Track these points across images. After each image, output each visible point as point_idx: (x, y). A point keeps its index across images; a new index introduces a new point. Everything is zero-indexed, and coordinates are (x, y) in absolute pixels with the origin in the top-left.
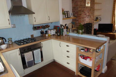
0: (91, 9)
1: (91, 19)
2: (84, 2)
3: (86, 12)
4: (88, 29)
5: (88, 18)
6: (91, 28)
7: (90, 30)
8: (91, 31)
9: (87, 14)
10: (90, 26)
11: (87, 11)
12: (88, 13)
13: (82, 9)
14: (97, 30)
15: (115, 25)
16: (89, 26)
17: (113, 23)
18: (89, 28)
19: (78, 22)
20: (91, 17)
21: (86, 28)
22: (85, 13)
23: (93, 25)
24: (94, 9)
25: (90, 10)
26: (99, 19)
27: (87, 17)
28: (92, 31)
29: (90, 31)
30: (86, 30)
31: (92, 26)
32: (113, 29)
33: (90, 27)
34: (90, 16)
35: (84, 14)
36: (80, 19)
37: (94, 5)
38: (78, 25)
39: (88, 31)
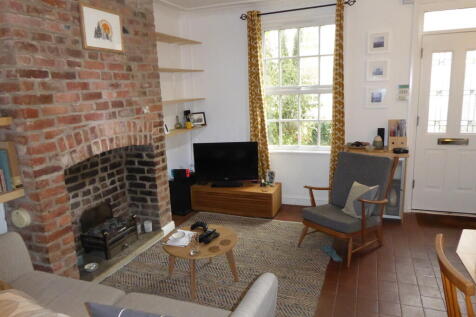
0: (134, 65)
1: (140, 123)
2: (66, 20)
3: (91, 81)
4: (138, 176)
5: (113, 115)
6: (149, 172)
7: (148, 184)
8: (151, 187)
9: (108, 96)
10: (145, 158)
11: (105, 76)
12: (115, 86)
13: (51, 63)
14: (192, 175)
15: (266, 148)
16: (140, 163)
17: (256, 136)
18: (142, 171)
19: (29, 152)
20: (139, 111)
21: (125, 174)
22: (85, 86)
23: (162, 154)
24: (156, 67)
25: (129, 69)
26: (196, 117)
27: (104, 112)
28: (155, 187)
29: (147, 189)
30: (127, 183)
31: (156, 160)
32: (263, 165)
33: (146, 168)
34: (130, 103)
35: (80, 92)
36: (40, 126)
37: (155, 46)
38: (30, 170)
39: (139, 190)
